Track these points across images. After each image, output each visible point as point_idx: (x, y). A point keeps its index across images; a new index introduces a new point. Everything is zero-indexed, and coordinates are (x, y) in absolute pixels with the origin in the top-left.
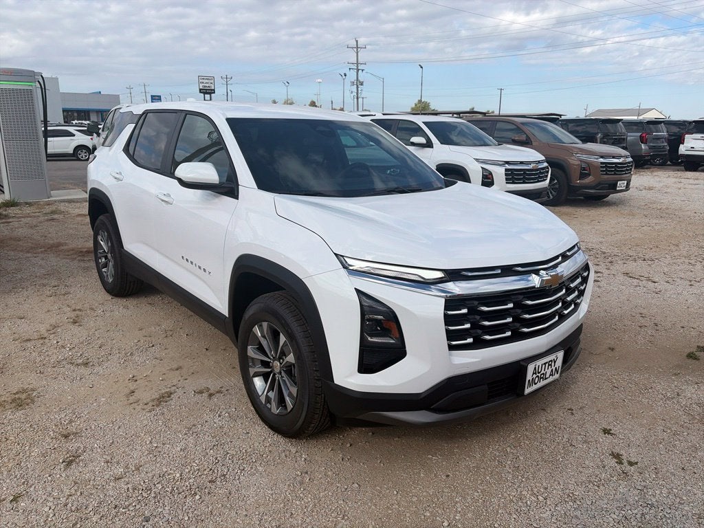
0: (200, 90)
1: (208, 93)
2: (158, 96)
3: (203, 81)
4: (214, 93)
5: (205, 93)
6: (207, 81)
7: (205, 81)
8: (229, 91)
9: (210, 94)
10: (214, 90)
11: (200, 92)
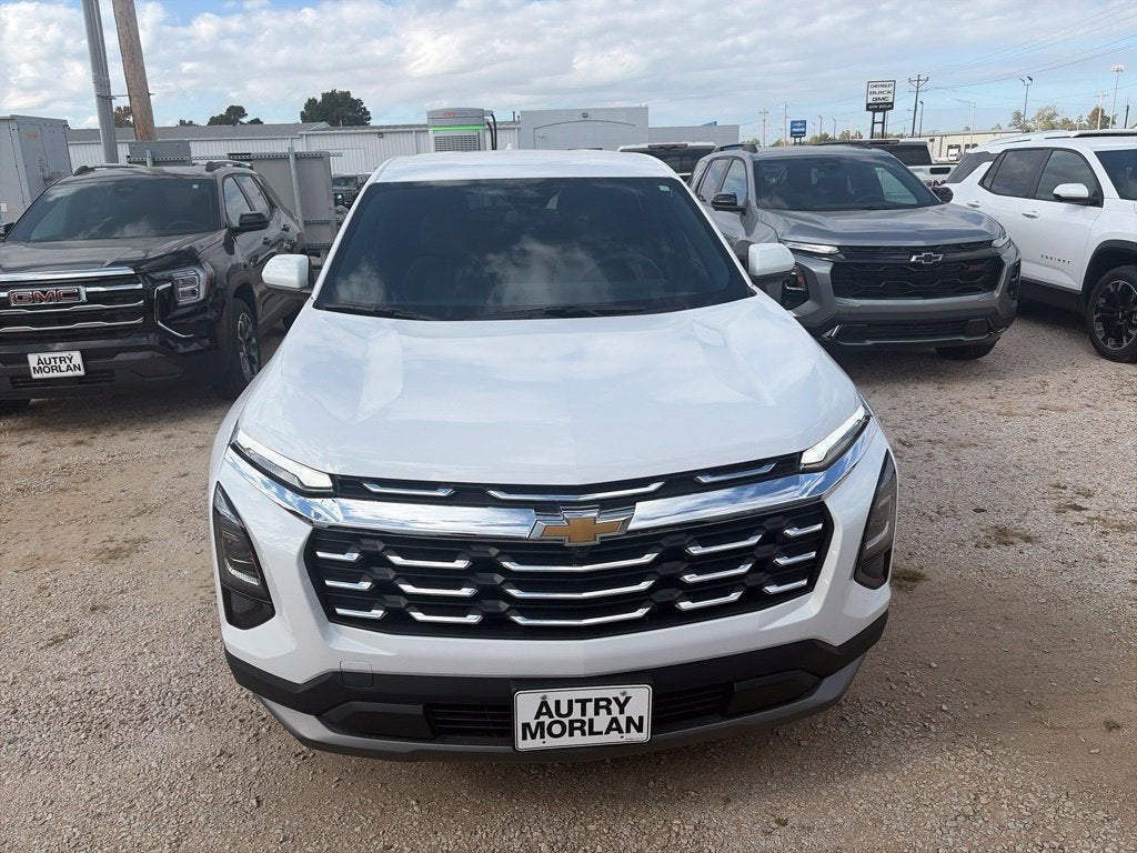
0: (868, 105)
1: (879, 110)
2: (801, 122)
3: (874, 89)
4: (892, 108)
5: (874, 111)
6: (882, 89)
7: (877, 90)
8: (919, 103)
9: (884, 110)
10: (892, 103)
11: (868, 109)
